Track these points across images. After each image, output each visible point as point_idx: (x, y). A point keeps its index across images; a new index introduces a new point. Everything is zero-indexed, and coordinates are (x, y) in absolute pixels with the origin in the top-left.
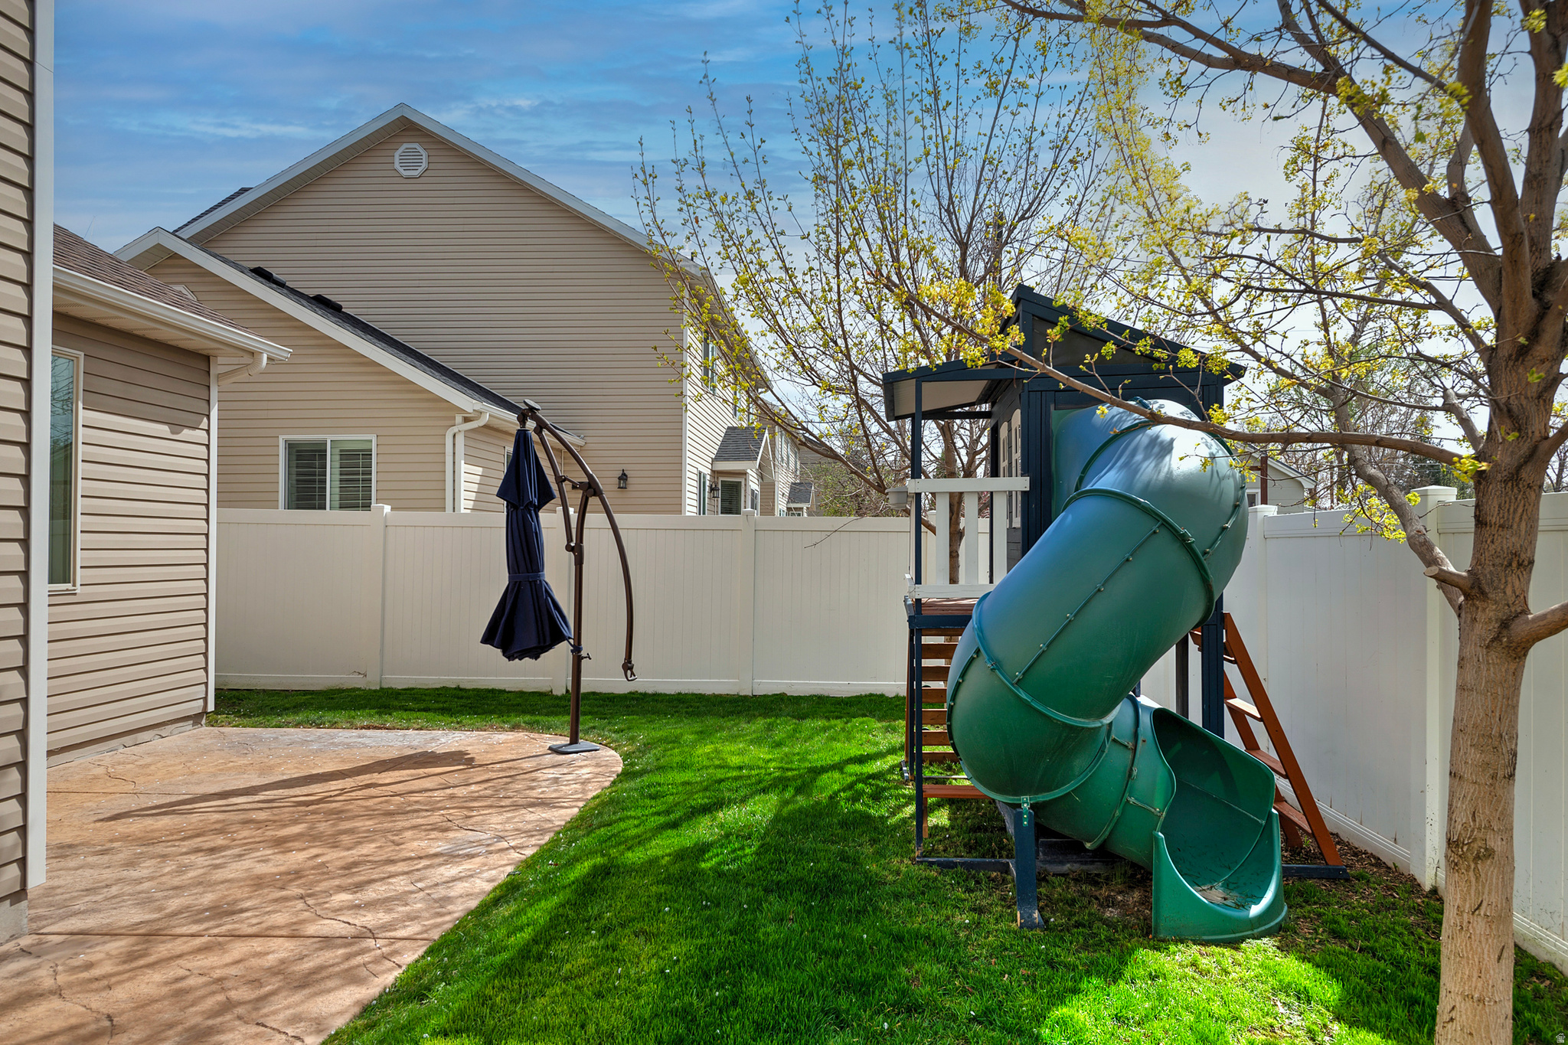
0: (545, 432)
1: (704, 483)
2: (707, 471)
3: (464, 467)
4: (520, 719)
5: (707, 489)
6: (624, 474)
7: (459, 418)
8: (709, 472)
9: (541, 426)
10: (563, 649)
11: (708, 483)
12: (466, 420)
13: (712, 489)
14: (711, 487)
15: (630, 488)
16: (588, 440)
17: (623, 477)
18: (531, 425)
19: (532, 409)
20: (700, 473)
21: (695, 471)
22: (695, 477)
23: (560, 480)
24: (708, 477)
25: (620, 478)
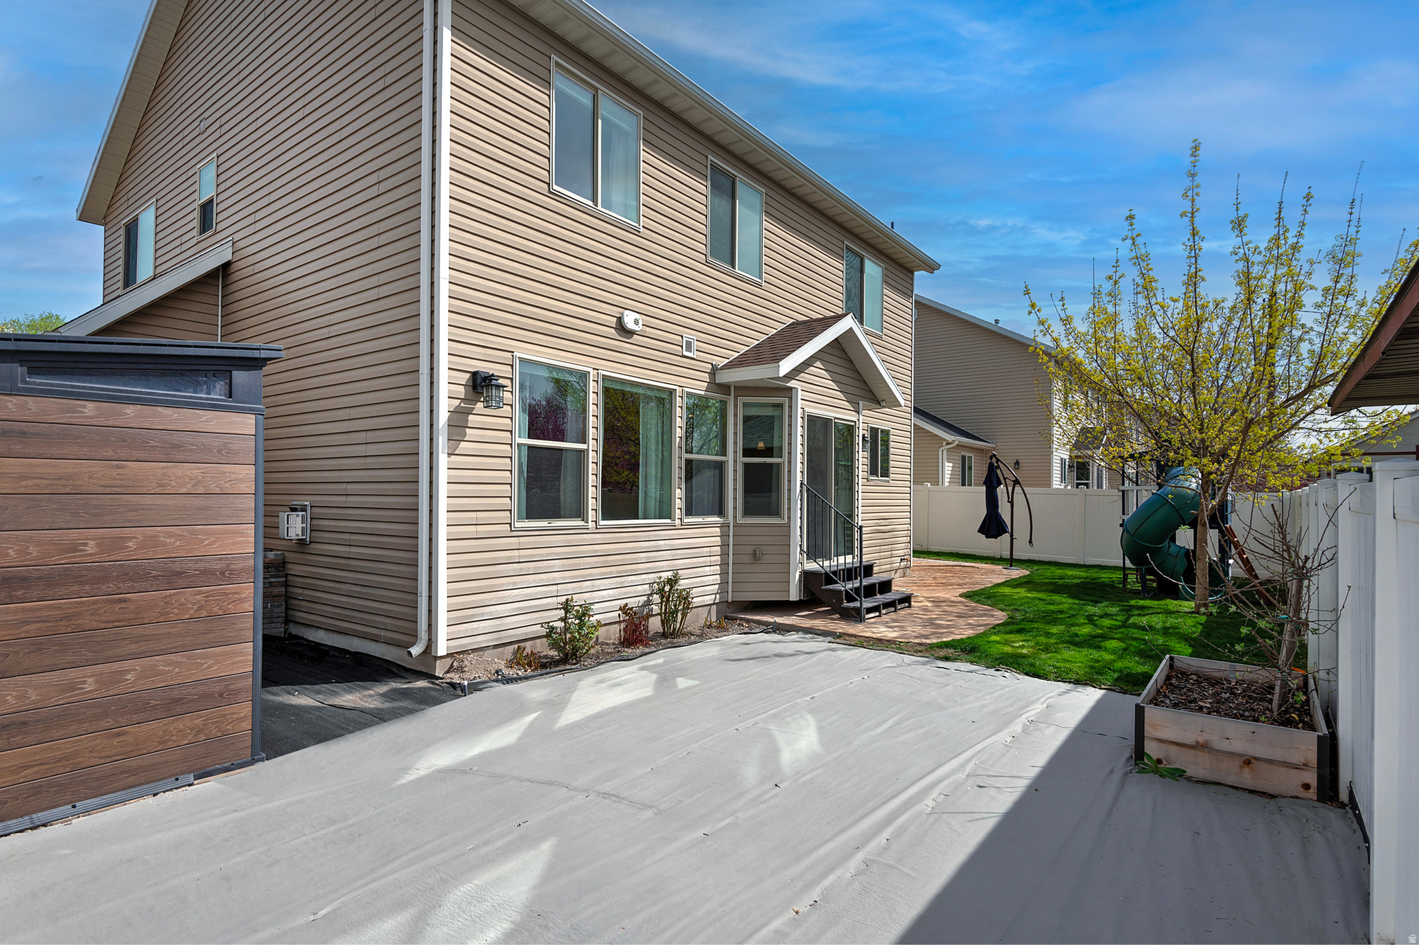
0: (999, 463)
1: (1065, 463)
2: (1067, 457)
3: (947, 464)
4: (989, 562)
5: (1067, 467)
6: (1017, 462)
7: (944, 443)
8: (1068, 457)
9: (998, 460)
10: (1006, 536)
11: (1067, 463)
12: (948, 444)
13: (1070, 466)
14: (1069, 466)
15: (1021, 468)
16: (998, 444)
17: (1017, 463)
18: (994, 460)
19: (995, 455)
20: (1062, 459)
21: (1059, 458)
22: (1059, 462)
23: (1005, 479)
24: (1067, 460)
25: (1015, 464)
